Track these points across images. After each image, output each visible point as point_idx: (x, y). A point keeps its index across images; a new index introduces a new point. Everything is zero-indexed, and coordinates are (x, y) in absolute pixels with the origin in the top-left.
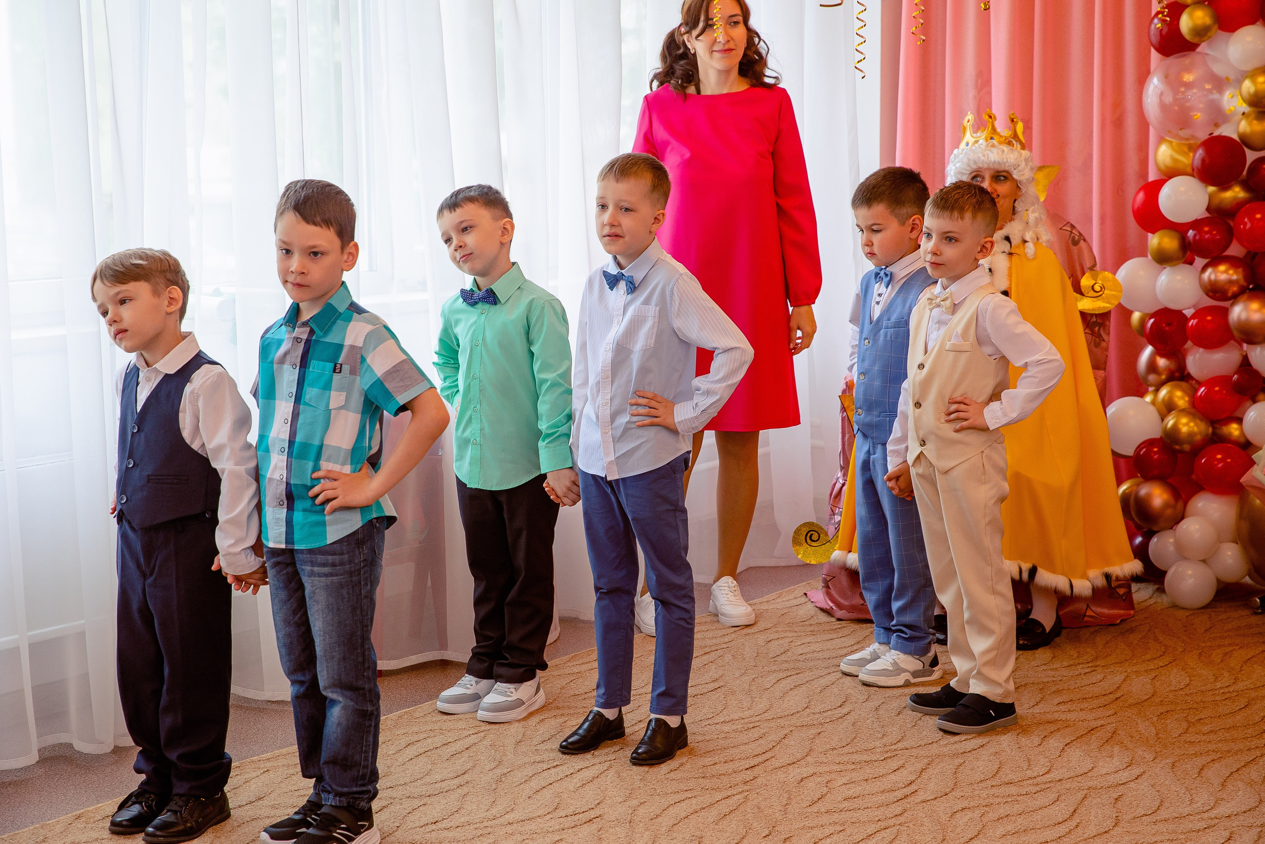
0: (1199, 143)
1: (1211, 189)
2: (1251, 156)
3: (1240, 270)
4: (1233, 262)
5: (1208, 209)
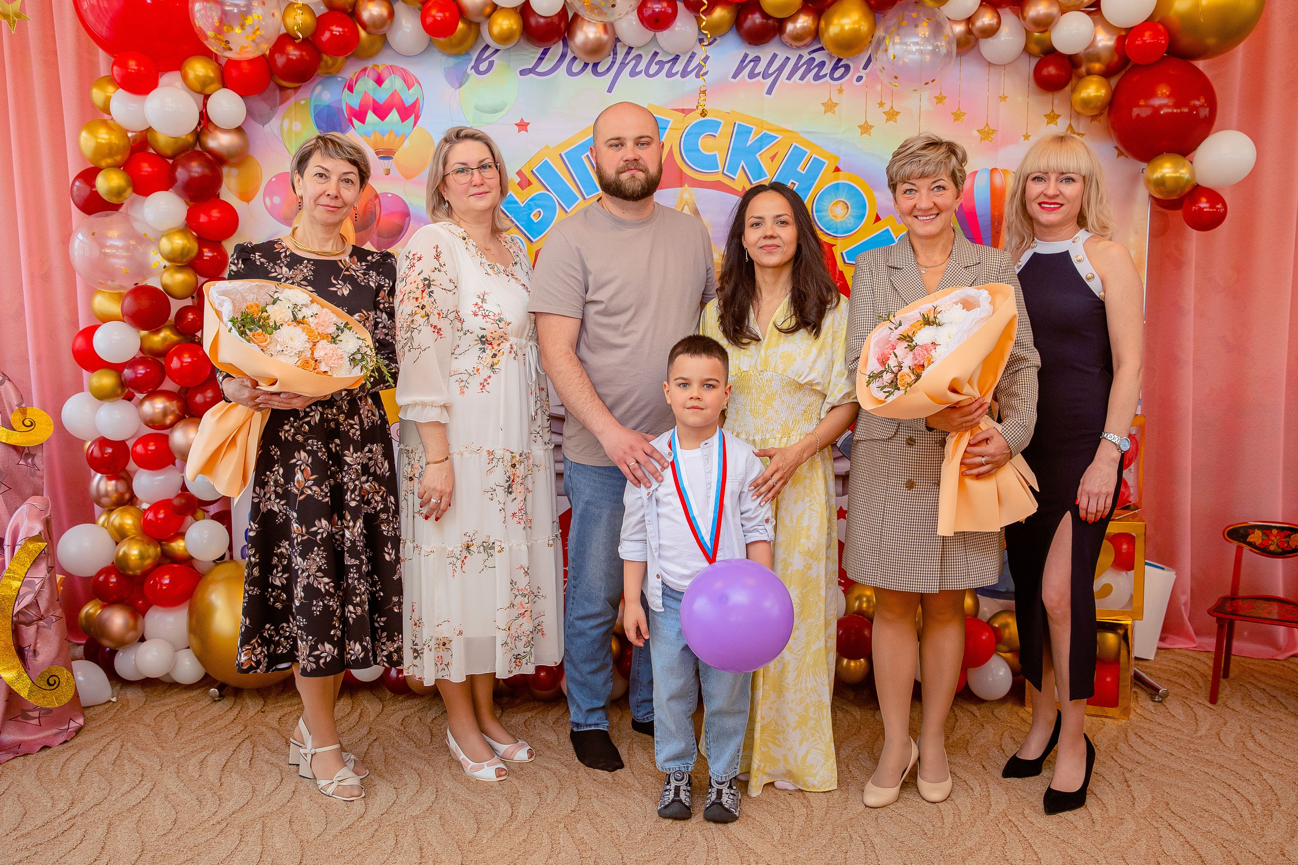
0: (126, 292)
1: (144, 333)
2: (176, 306)
3: (175, 402)
4: (169, 395)
5: (141, 349)
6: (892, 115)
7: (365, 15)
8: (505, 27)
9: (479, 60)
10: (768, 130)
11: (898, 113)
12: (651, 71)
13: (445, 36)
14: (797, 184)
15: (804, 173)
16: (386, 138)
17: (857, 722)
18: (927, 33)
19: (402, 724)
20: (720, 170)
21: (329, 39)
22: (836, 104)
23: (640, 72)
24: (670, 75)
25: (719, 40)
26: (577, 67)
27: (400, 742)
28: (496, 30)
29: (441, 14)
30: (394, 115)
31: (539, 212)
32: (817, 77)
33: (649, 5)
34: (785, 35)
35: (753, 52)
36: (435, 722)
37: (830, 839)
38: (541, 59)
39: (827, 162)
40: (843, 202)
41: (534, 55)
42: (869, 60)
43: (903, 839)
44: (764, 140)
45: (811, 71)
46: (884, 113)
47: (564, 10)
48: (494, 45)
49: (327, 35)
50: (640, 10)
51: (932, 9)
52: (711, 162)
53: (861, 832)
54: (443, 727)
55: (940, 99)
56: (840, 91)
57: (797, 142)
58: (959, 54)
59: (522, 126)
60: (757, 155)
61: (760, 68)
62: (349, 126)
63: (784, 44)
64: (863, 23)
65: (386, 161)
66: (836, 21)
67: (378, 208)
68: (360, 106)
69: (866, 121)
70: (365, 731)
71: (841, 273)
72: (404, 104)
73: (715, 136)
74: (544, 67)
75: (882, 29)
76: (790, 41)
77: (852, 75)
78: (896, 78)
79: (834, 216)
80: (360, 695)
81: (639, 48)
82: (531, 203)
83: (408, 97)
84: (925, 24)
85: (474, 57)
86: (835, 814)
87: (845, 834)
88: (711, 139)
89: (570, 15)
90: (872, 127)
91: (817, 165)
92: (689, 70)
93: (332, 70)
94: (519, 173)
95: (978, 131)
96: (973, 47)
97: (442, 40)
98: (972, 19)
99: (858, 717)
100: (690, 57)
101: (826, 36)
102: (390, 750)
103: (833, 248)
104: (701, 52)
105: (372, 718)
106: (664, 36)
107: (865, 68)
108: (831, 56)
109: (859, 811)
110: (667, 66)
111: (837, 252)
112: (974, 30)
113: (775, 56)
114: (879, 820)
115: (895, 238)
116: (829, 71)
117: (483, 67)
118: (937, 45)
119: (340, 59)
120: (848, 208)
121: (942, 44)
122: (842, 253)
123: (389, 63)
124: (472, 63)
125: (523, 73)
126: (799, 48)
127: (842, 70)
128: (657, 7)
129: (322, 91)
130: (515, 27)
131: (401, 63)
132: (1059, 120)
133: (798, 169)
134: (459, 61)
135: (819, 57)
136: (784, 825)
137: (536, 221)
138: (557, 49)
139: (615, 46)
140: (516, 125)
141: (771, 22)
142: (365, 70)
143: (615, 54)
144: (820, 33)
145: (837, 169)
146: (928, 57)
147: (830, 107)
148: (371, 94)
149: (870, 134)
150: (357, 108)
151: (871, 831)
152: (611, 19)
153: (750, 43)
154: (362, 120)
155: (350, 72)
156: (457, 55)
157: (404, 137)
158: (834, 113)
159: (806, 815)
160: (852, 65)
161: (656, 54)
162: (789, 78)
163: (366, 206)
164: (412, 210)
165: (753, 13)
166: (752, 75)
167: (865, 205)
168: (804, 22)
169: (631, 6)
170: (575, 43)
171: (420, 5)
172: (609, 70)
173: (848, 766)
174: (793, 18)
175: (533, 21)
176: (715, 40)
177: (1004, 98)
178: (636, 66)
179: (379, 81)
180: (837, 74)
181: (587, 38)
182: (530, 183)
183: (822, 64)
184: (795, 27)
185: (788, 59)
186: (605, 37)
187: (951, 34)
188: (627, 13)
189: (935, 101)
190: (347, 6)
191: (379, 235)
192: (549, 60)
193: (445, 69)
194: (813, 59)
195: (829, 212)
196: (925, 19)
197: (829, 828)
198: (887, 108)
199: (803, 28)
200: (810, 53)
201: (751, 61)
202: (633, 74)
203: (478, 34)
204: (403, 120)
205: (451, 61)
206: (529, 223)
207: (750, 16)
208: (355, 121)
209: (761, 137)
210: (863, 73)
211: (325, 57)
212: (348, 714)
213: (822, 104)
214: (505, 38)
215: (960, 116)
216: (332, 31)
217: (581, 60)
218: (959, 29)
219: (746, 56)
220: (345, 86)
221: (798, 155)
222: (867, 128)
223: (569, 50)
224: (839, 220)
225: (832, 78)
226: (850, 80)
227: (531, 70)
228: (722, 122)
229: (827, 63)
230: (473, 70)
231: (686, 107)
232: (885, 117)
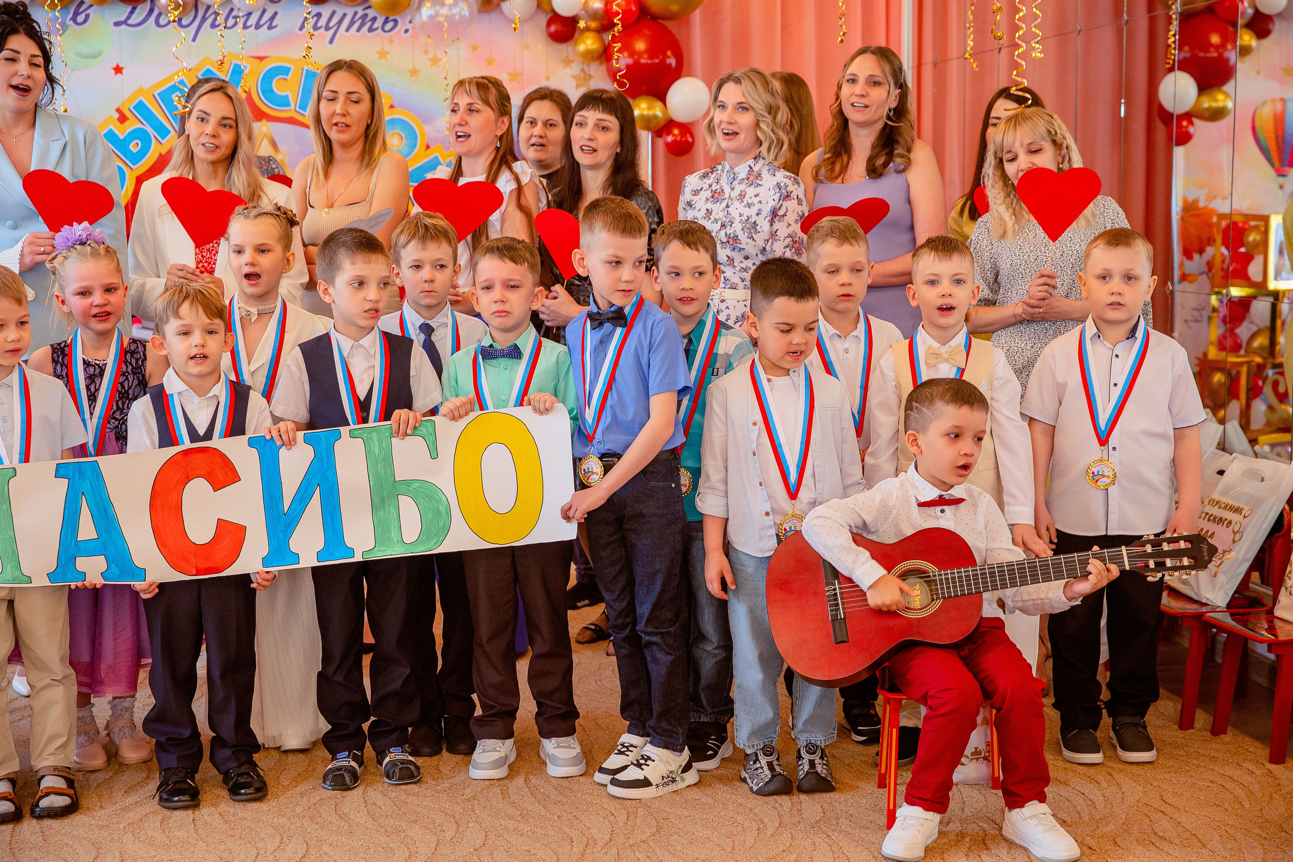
6: (435, 61)
9: (76, 14)
11: (440, 59)
12: (229, 24)
20: (293, 107)
22: (388, 53)
23: (219, 25)
24: (245, 27)
26: (163, 21)
31: (137, 144)
32: (371, 30)
35: (315, 9)
38: (132, 12)
40: (399, 133)
41: (125, 10)
42: (413, 17)
45: (364, 24)
46: (428, 59)
52: (285, 102)
55: (474, 48)
56: (391, 41)
58: (485, 11)
59: (118, 70)
61: (322, 22)
69: (414, 67)
73: (286, 79)
74: (136, 18)
77: (400, 28)
82: (130, 136)
85: (72, 10)
88: (283, 82)
90: (419, 71)
92: (262, 22)
94: (118, 110)
95: (508, 74)
100: (262, 12)
104: (271, 8)
107: (410, 22)
108: (381, 12)
110: (243, 20)
113: (334, 13)
116: (380, 25)
117: (80, 18)
120: (403, 138)
124: (71, 15)
125: (117, 24)
126: (353, 5)
132: (573, 65)
135: (371, 13)
137: (133, 151)
138: (145, 6)
139: (196, 4)
140: (113, 69)
143: (196, 11)
147: (383, 54)
149: (417, 77)
158: (386, 59)
160: (399, 20)
161: (232, 10)
162: (347, 30)
166: (316, 28)
167: (416, 137)
172: (192, 22)
177: (527, 47)
178: (215, 19)
180: (387, 27)
182: (127, 119)
183: (374, 19)
185: (345, 15)
189: (469, 50)
192: (138, 14)
194: (366, 15)
198: (431, 55)
200: (364, 9)
201: (314, 16)
202: (213, 26)
206: (127, 152)
210: (409, 26)
213: (376, 52)
215: (490, 62)
219: (310, 12)
222: (415, 72)
223: (155, 9)
225: (383, 30)
226: (399, 32)
227: (125, 22)
228: (292, 67)
229: (379, 18)
230: (72, 22)
231: (261, 54)
232: (429, 63)
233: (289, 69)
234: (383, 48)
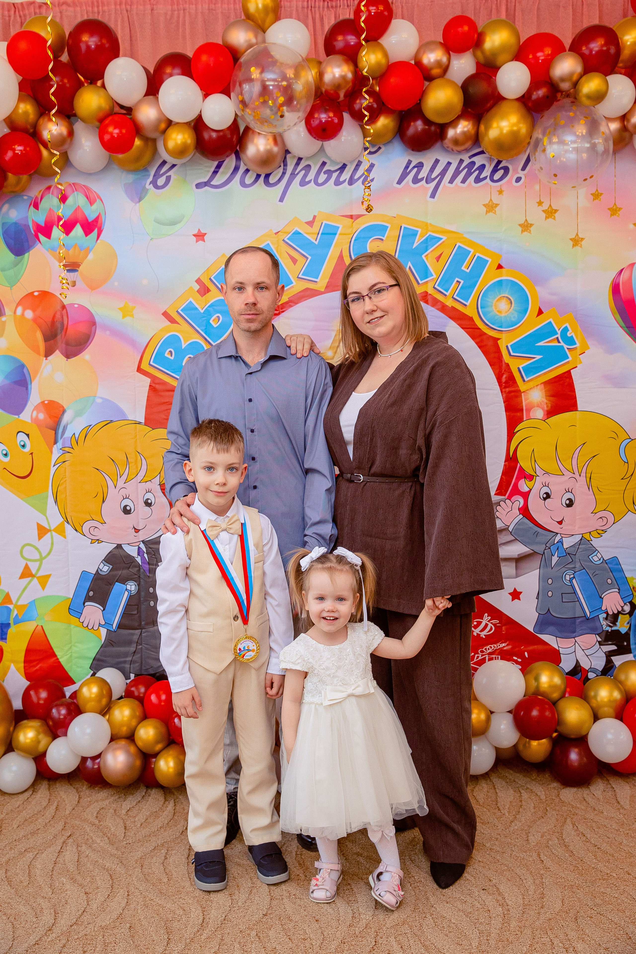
6: (550, 213)
7: (46, 135)
8: (179, 142)
9: (157, 175)
10: (433, 232)
11: (556, 211)
12: (321, 181)
13: (123, 152)
14: (462, 282)
15: (468, 271)
16: (71, 252)
17: (543, 803)
18: (584, 131)
19: (97, 817)
21: (12, 158)
22: (497, 205)
23: (310, 182)
24: (338, 183)
25: (383, 149)
26: (249, 180)
27: (94, 838)
28: (171, 144)
29: (117, 131)
30: (78, 230)
31: (218, 317)
32: (478, 180)
33: (316, 116)
34: (446, 141)
35: (416, 158)
36: (129, 813)
37: (531, 946)
38: (215, 172)
39: (490, 260)
40: (507, 297)
41: (207, 169)
42: (528, 160)
43: (608, 945)
44: (429, 241)
45: (471, 174)
46: (543, 211)
47: (235, 122)
48: (171, 160)
49: (10, 154)
50: (308, 120)
51: (587, 107)
53: (562, 936)
54: (137, 819)
55: (596, 196)
56: (501, 192)
57: (460, 242)
58: (615, 151)
59: (200, 236)
60: (423, 256)
61: (424, 173)
62: (35, 242)
63: (446, 150)
64: (521, 125)
65: (72, 274)
66: (495, 125)
67: (65, 318)
68: (46, 222)
69: (526, 220)
70: (60, 826)
71: (508, 365)
72: (87, 220)
73: (382, 240)
74: (218, 180)
75: (540, 131)
76: (451, 146)
77: (512, 176)
78: (555, 175)
79: (498, 311)
80: (58, 785)
81: (308, 158)
82: (211, 309)
83: (91, 213)
84: (582, 122)
85: (152, 173)
86: (532, 913)
87: (545, 939)
88: (379, 243)
89: (242, 130)
90: (531, 225)
91: (481, 263)
92: (356, 177)
93: (17, 189)
94: (198, 281)
95: (634, 224)
96: (626, 145)
97: (120, 156)
98: (628, 116)
99: (543, 797)
100: (357, 165)
101: (486, 139)
102: (84, 847)
103: (498, 342)
104: (367, 160)
105: (67, 812)
106: (331, 145)
107: (523, 169)
108: (490, 160)
109: (557, 910)
110: (335, 175)
111: (502, 345)
112: (630, 127)
113: (437, 161)
114: (579, 920)
115: (557, 329)
116: (488, 174)
117: (161, 181)
118: (595, 143)
119: (25, 177)
120: (511, 303)
121: (599, 141)
122: (507, 347)
123: (72, 181)
124: (151, 179)
125: (198, 186)
126: (459, 152)
127: (501, 173)
128: (323, 117)
129: (9, 209)
130: (189, 141)
131: (81, 181)
133: (463, 268)
134: (137, 177)
135: (479, 161)
136: (481, 928)
137: (215, 326)
138: (230, 162)
139: (285, 158)
140: (195, 235)
141: (433, 128)
142: (49, 188)
143: (285, 165)
144: (480, 139)
145: (500, 267)
146: (585, 155)
147: (491, 207)
148: (55, 210)
149: (530, 232)
150: (43, 224)
151: (572, 934)
152: (280, 130)
153: (413, 150)
154: (48, 236)
155: (35, 191)
156: (135, 171)
157: (88, 250)
158: (495, 213)
159: (502, 916)
160: (510, 167)
161: (324, 164)
162: (451, 182)
163: (54, 317)
164: (97, 319)
165: (415, 120)
166: (416, 180)
167: (527, 301)
168: (464, 127)
169: (299, 117)
170: (246, 156)
171: (98, 124)
172: (280, 180)
173: (539, 855)
174: (453, 123)
175: (206, 136)
176: (380, 148)
178: (305, 176)
179: (64, 199)
180: (497, 176)
181: (258, 150)
182: (208, 290)
183: (483, 167)
184: (456, 133)
185: (449, 164)
186: (275, 149)
187: (607, 131)
188: (295, 124)
189: (592, 197)
190: (29, 127)
191: (67, 344)
192: (223, 173)
193: (125, 184)
194: (473, 163)
195: (494, 307)
196: (581, 117)
197: (528, 932)
198: (545, 206)
199: (464, 133)
200: (470, 157)
201: (414, 167)
202: (303, 183)
203: (155, 151)
204: (87, 234)
205: (130, 178)
206: (208, 327)
207: (412, 124)
208: (41, 237)
209: (427, 239)
210: (521, 174)
211: (10, 175)
212: (45, 808)
213: (484, 205)
214: (181, 152)
215: (616, 211)
216: (14, 150)
217: (253, 171)
218: (614, 126)
219: (410, 162)
220: (30, 205)
221: (462, 254)
222: (527, 226)
223: (242, 163)
224: (503, 315)
225: (492, 180)
226: (510, 181)
227: (206, 184)
228: (389, 226)
229: (487, 166)
230: (151, 185)
231: (354, 213)
232: (544, 215)
233: (385, 228)
234: (491, 200)
